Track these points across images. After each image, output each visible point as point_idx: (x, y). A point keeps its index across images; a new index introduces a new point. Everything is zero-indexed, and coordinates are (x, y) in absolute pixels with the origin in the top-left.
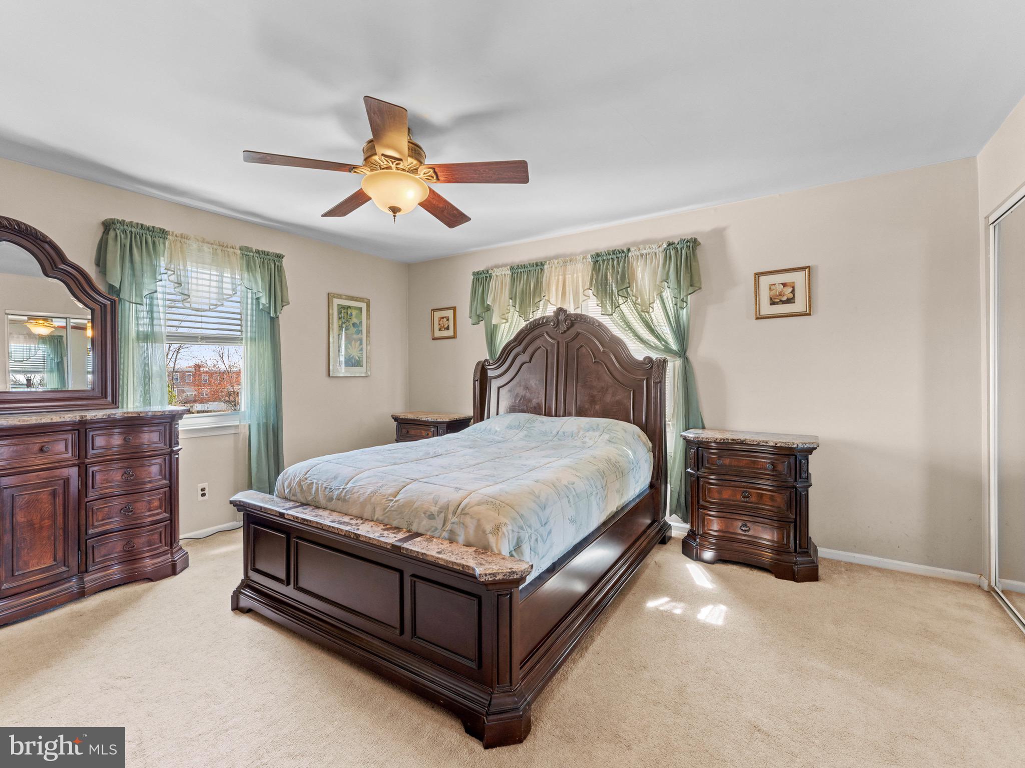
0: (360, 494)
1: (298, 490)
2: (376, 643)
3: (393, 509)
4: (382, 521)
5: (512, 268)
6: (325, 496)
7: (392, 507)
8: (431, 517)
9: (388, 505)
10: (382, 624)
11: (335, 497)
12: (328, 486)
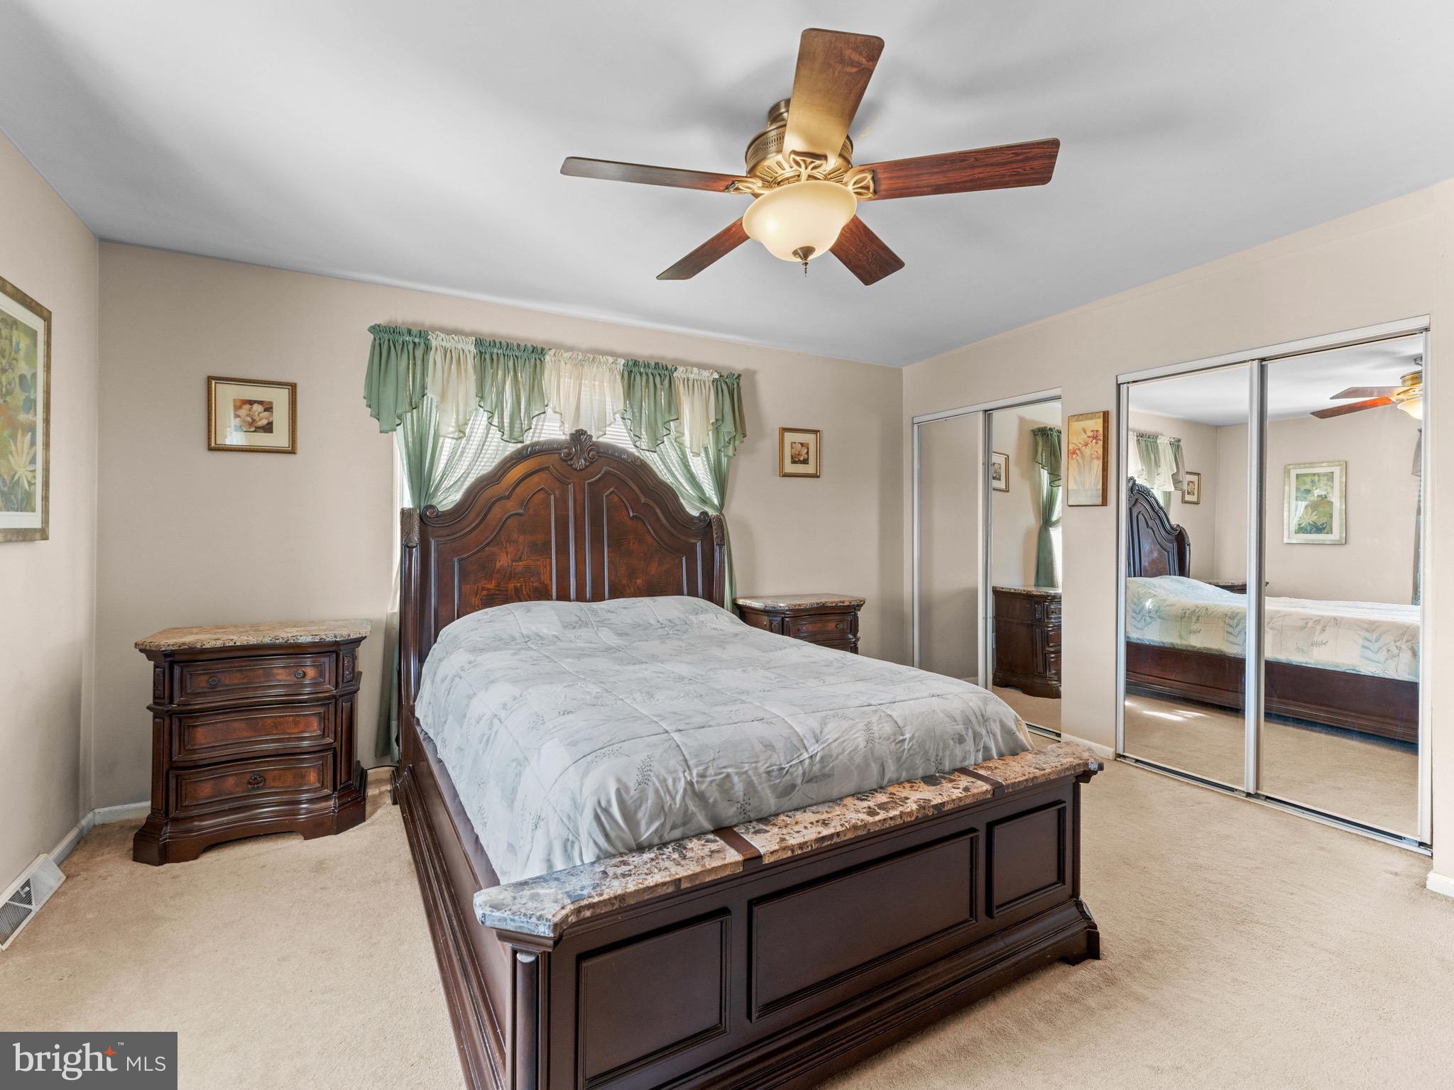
0: (850, 753)
1: (692, 807)
2: (941, 969)
3: (911, 752)
4: (897, 780)
5: (479, 342)
6: (774, 788)
7: (909, 750)
8: (961, 740)
9: (902, 749)
10: (938, 936)
11: (799, 781)
12: (771, 766)
